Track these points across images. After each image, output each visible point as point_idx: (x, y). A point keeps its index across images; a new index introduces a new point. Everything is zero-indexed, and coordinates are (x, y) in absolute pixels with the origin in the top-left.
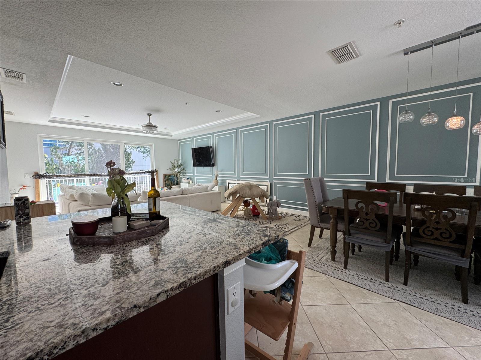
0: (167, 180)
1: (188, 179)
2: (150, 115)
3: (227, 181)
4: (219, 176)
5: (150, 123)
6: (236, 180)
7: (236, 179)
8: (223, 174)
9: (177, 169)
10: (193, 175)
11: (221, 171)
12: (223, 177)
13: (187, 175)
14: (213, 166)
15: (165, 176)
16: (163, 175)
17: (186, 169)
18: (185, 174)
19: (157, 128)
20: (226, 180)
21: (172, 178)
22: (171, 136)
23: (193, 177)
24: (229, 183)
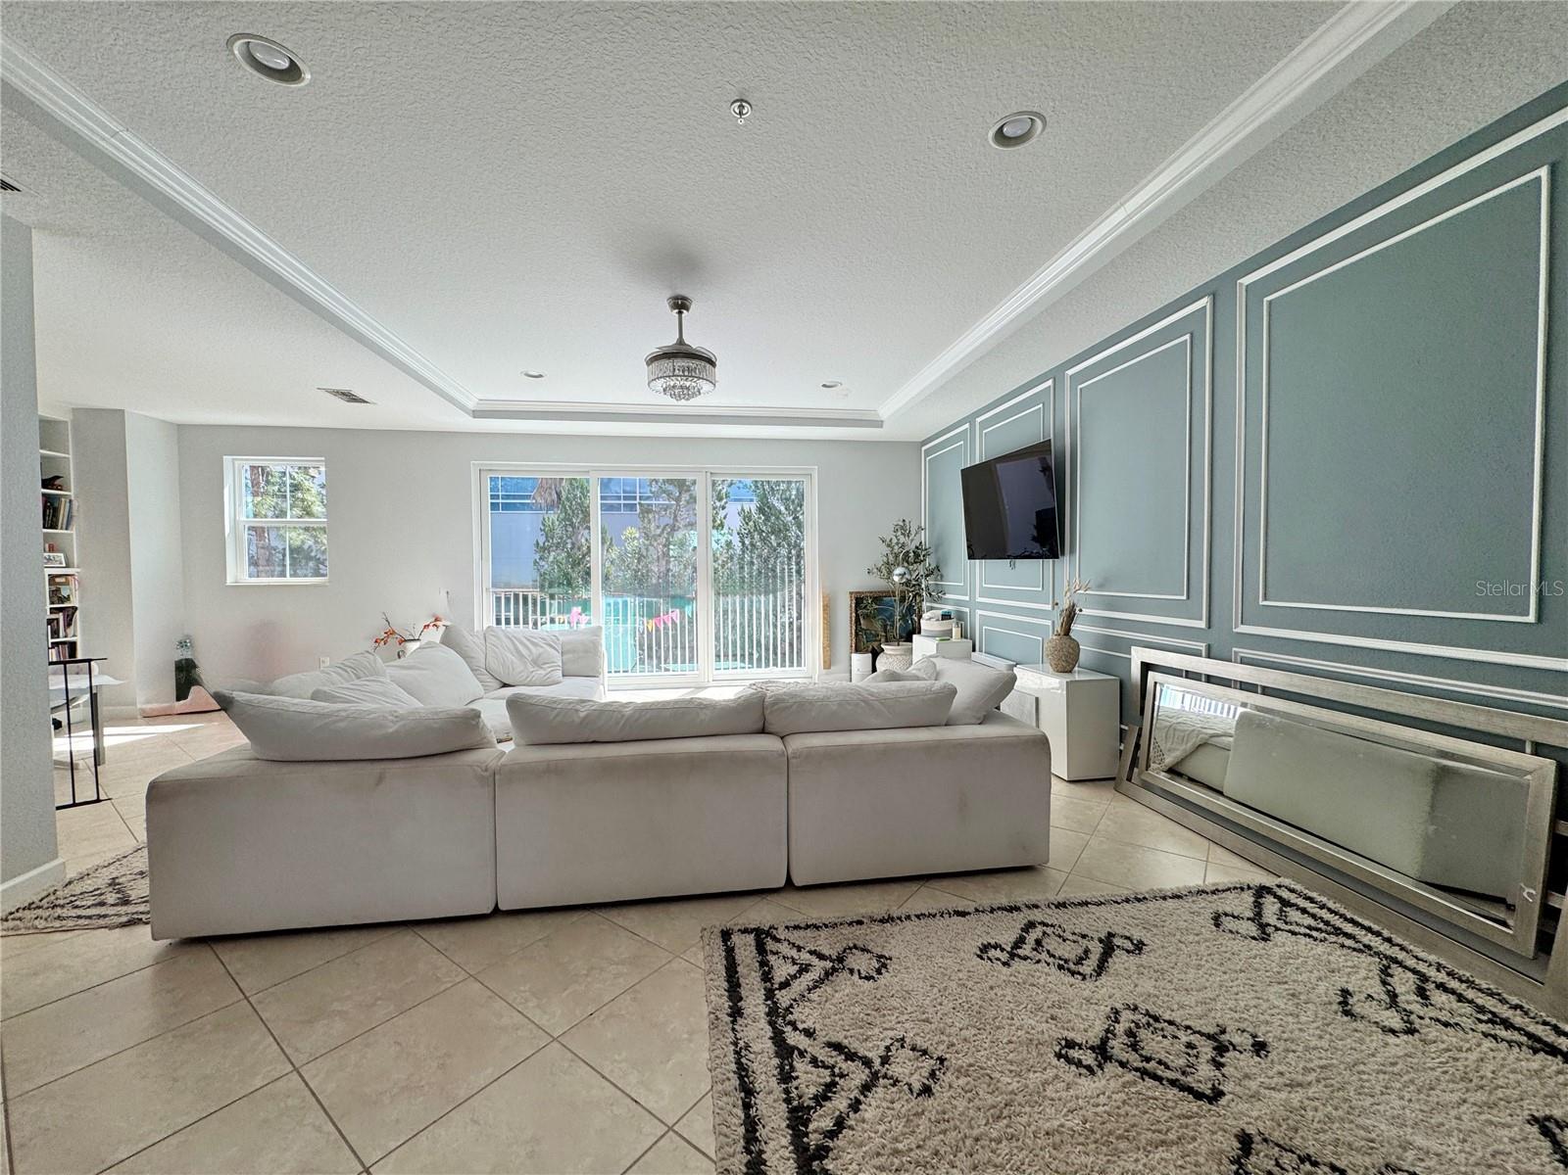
0: (867, 614)
1: (946, 617)
2: (680, 304)
3: (1134, 649)
4: (1085, 611)
5: (681, 341)
6: (1197, 654)
7: (1202, 647)
8: (1112, 604)
9: (899, 570)
10: (967, 598)
11: (1101, 587)
12: (1111, 623)
13: (947, 596)
14: (1055, 556)
15: (859, 601)
16: (851, 593)
17: (943, 571)
18: (938, 595)
19: (713, 364)
20: (1126, 645)
21: (886, 610)
22: (879, 424)
23: (967, 610)
24: (1146, 667)
